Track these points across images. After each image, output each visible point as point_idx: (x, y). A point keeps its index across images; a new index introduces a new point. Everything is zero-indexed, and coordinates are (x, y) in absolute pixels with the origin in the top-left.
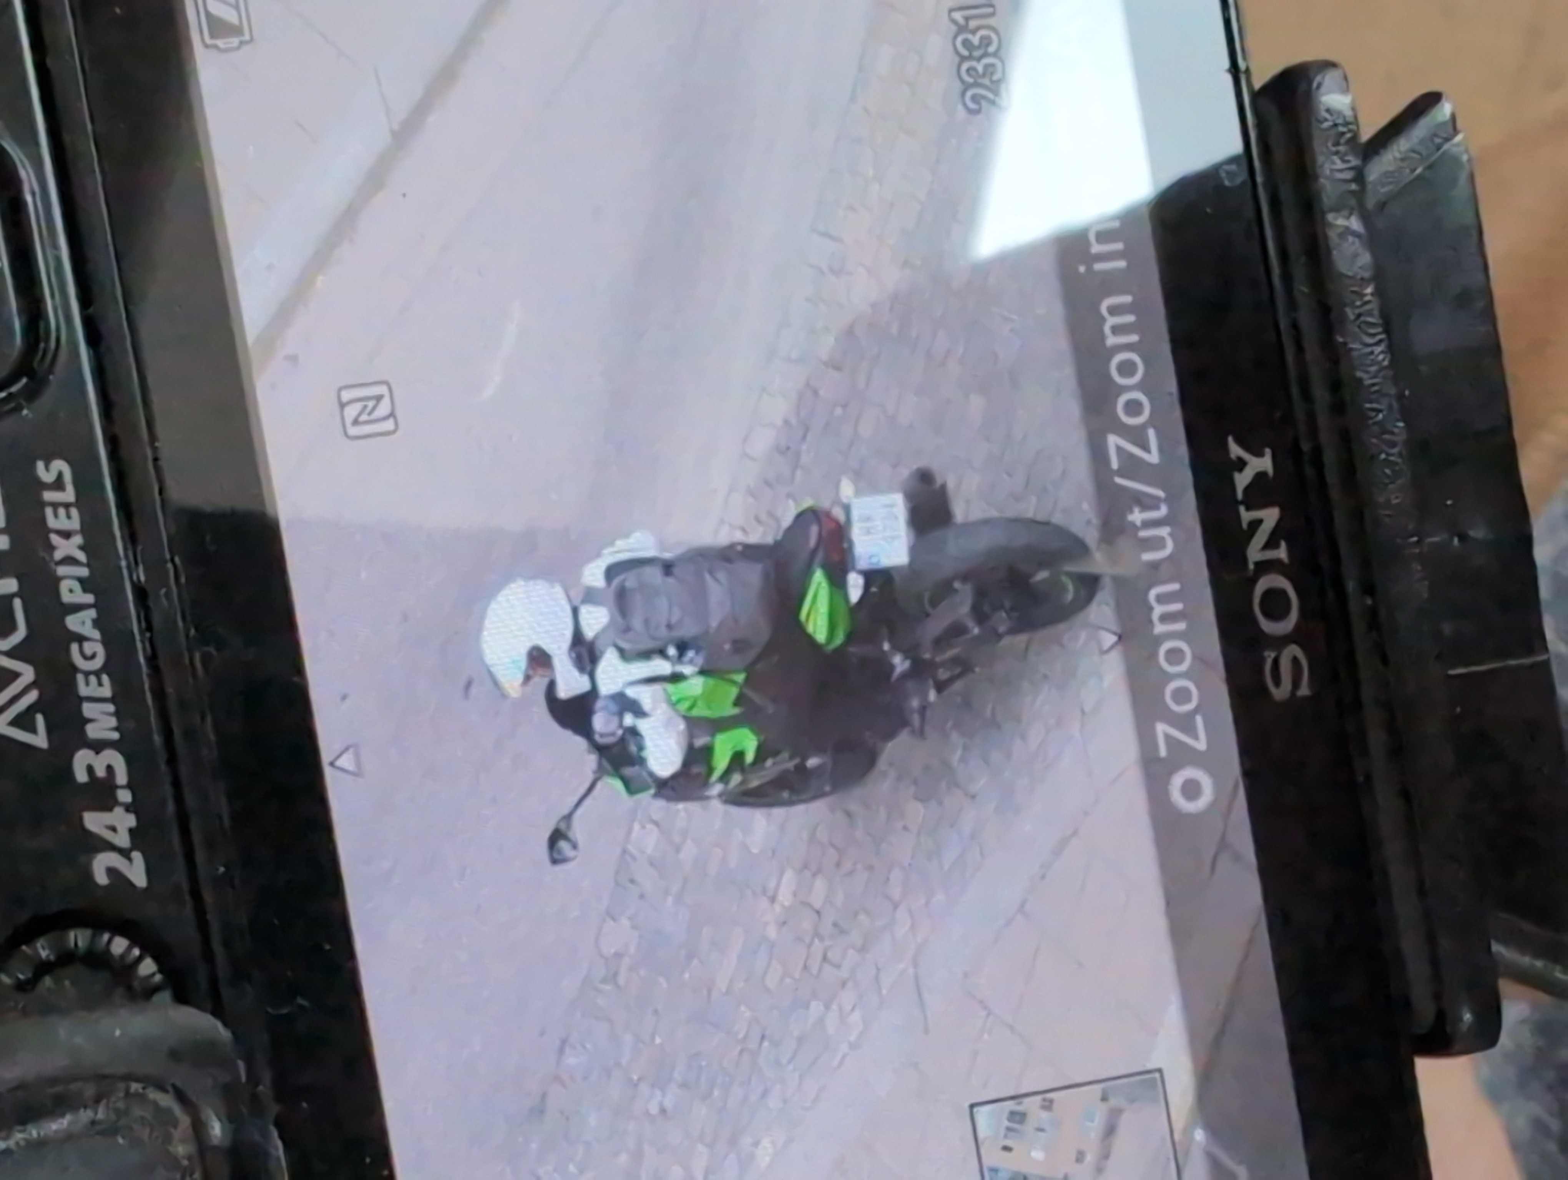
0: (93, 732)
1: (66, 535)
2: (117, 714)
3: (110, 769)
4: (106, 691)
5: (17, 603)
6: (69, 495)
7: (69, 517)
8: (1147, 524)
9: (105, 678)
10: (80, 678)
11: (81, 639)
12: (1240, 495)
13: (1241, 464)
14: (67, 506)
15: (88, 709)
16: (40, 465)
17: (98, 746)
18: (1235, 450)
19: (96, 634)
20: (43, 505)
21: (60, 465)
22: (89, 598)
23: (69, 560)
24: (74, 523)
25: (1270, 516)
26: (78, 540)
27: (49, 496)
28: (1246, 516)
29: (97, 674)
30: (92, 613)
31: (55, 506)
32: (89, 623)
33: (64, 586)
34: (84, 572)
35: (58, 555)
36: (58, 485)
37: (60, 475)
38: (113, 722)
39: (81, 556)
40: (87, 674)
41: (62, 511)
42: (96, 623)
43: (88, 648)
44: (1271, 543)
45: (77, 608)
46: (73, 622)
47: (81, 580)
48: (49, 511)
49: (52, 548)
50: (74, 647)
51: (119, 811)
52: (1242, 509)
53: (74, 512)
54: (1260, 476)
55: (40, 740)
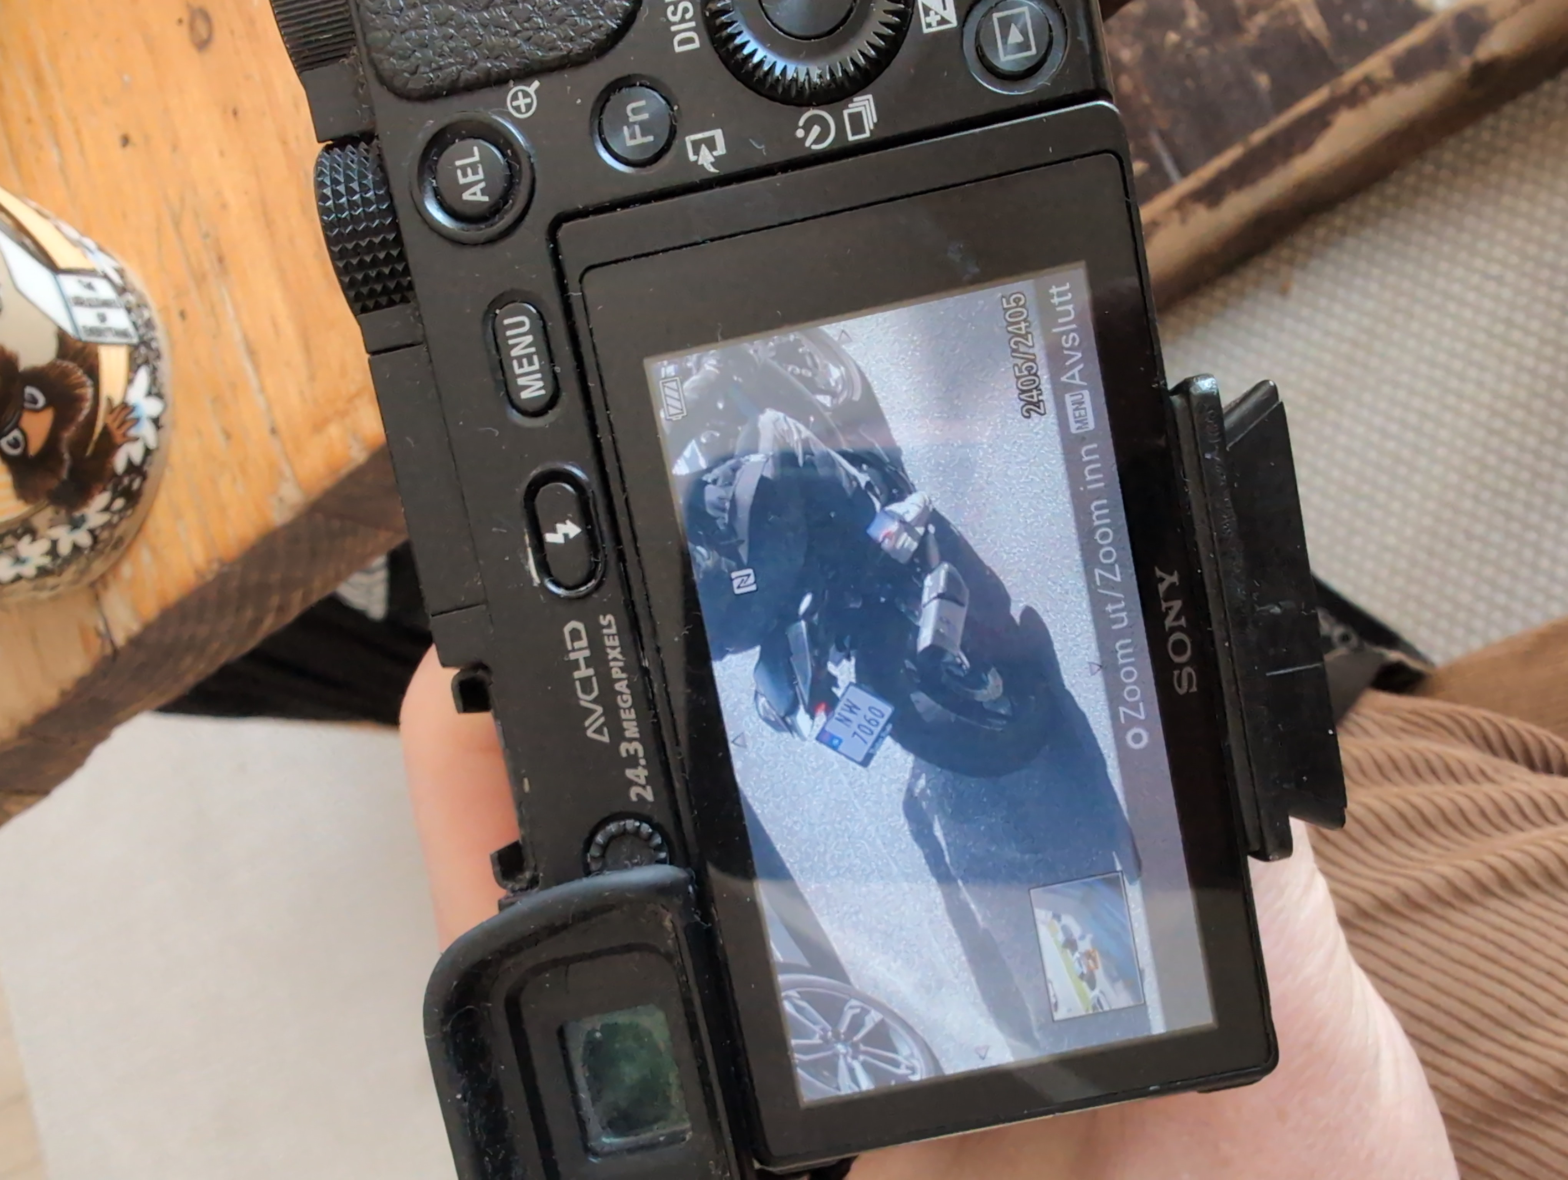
0: (628, 734)
1: (613, 648)
2: (638, 726)
3: (636, 751)
4: (633, 715)
5: (594, 680)
6: (613, 630)
7: (614, 639)
8: (1115, 611)
9: (633, 710)
10: (622, 711)
11: (621, 694)
12: (1161, 595)
13: (1162, 580)
14: (613, 635)
15: (625, 725)
16: (601, 617)
17: (631, 740)
18: (1159, 573)
19: (628, 691)
20: (603, 635)
21: (610, 617)
22: (624, 676)
23: (615, 659)
24: (617, 643)
25: (1177, 604)
26: (619, 650)
27: (605, 631)
28: (1164, 605)
29: (629, 708)
30: (626, 682)
31: (609, 635)
32: (624, 686)
33: (614, 671)
34: (621, 664)
35: (610, 657)
36: (609, 626)
37: (610, 622)
38: (636, 730)
39: (620, 657)
40: (624, 709)
41: (611, 638)
42: (628, 686)
43: (625, 697)
44: (1177, 618)
45: (619, 680)
46: (618, 687)
47: (621, 668)
48: (606, 638)
49: (607, 654)
50: (619, 697)
51: (640, 768)
52: (1163, 602)
53: (616, 638)
54: (1172, 585)
55: (606, 739)
